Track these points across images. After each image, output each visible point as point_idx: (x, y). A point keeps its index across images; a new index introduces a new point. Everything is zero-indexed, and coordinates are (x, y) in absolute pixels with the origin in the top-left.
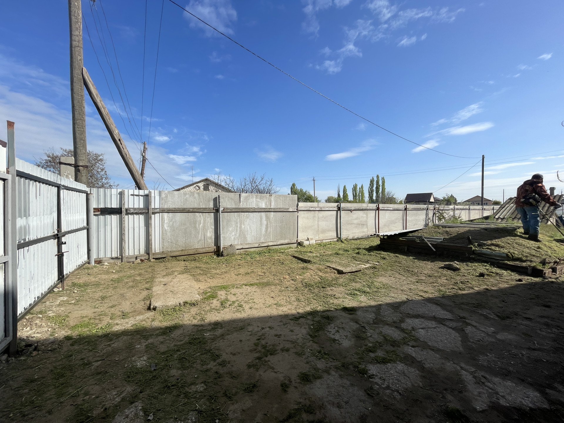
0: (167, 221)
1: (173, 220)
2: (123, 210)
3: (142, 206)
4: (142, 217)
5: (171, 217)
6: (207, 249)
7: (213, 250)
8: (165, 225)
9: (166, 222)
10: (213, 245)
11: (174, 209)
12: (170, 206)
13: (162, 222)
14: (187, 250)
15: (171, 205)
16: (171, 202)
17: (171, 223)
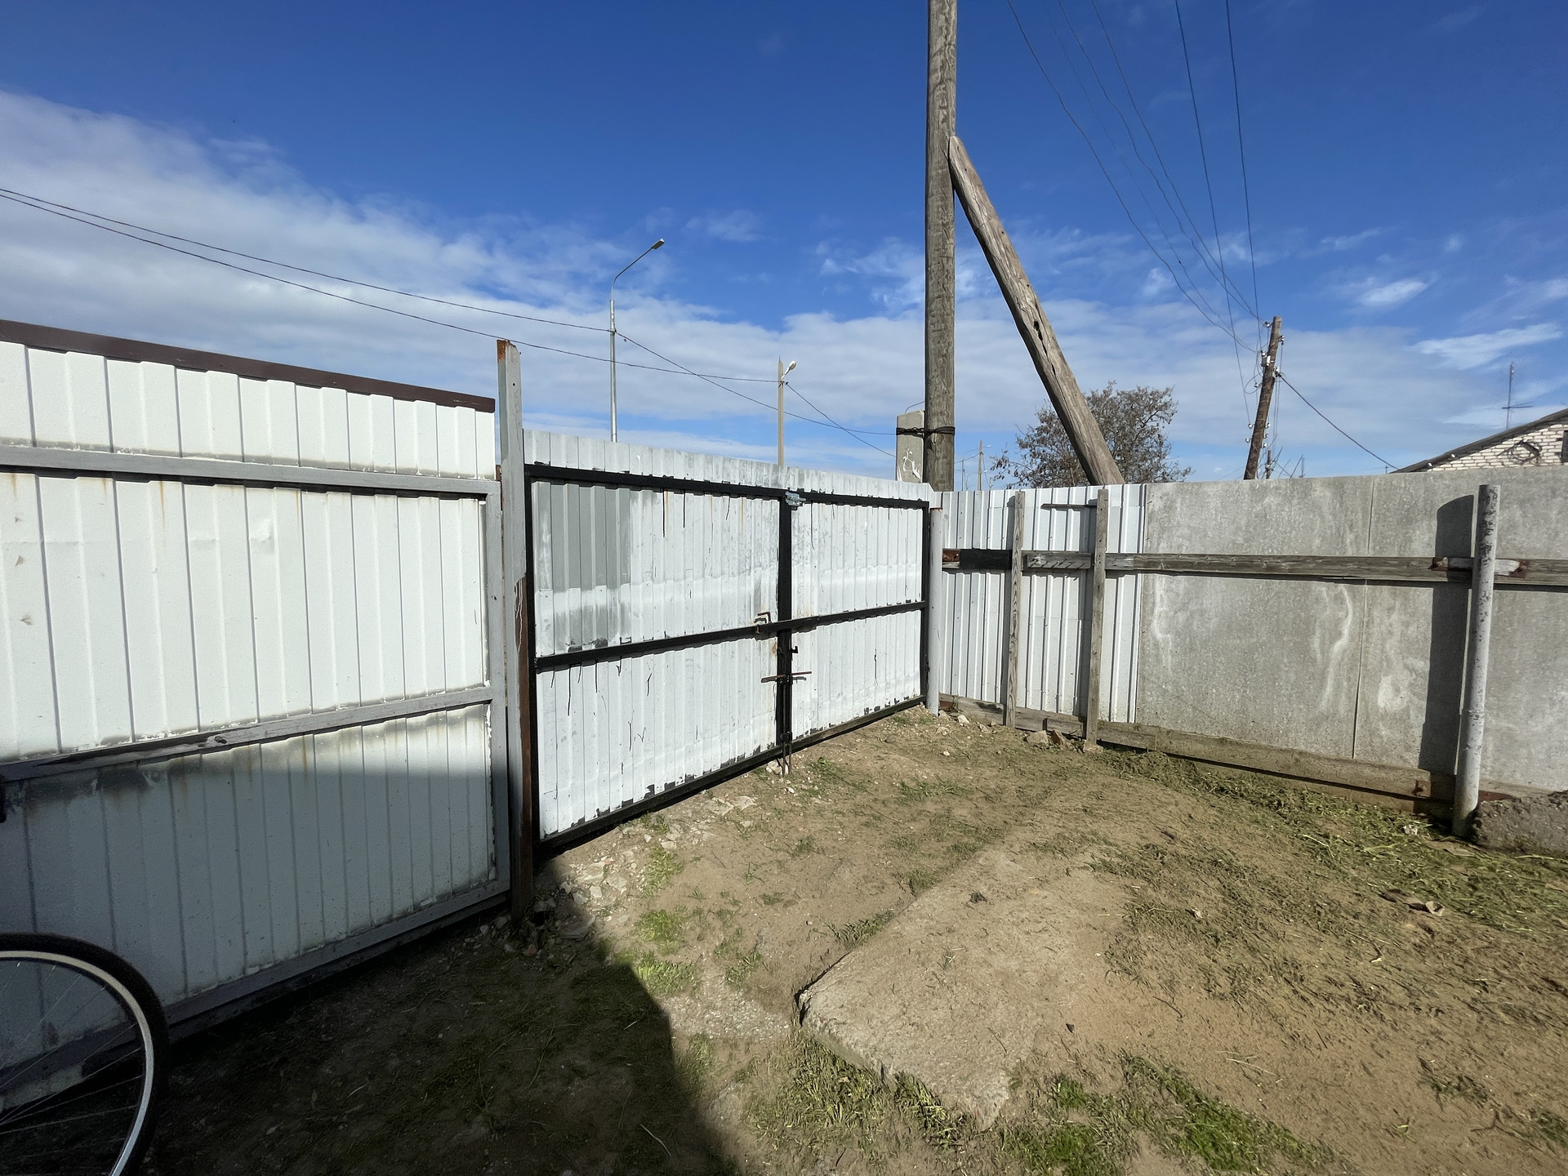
0: (1165, 608)
1: (1192, 607)
2: (1017, 557)
3: (1074, 546)
4: (1072, 584)
5: (1181, 592)
6: (1367, 771)
7: (1406, 787)
8: (1155, 621)
9: (1157, 610)
10: (1413, 759)
11: (1196, 560)
12: (1180, 546)
13: (1143, 607)
14: (1247, 746)
15: (1187, 543)
16: (1186, 531)
17: (1181, 617)
